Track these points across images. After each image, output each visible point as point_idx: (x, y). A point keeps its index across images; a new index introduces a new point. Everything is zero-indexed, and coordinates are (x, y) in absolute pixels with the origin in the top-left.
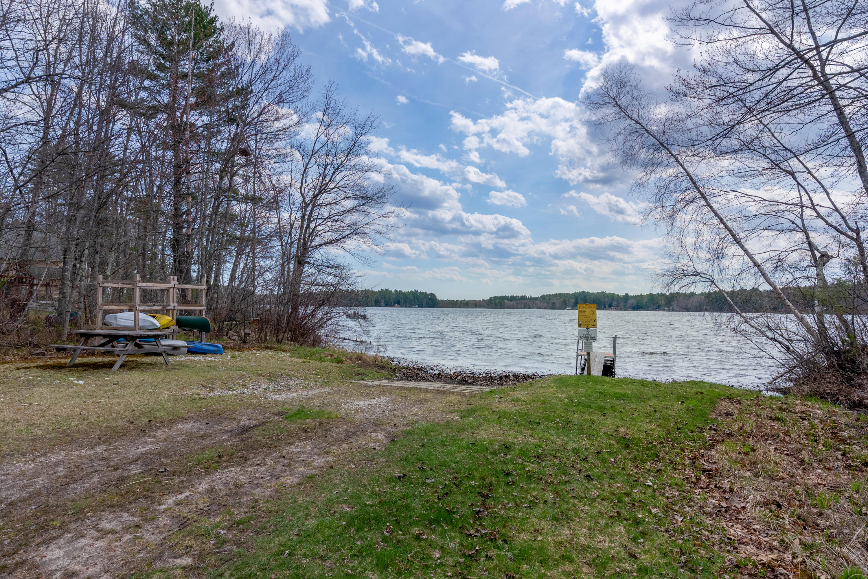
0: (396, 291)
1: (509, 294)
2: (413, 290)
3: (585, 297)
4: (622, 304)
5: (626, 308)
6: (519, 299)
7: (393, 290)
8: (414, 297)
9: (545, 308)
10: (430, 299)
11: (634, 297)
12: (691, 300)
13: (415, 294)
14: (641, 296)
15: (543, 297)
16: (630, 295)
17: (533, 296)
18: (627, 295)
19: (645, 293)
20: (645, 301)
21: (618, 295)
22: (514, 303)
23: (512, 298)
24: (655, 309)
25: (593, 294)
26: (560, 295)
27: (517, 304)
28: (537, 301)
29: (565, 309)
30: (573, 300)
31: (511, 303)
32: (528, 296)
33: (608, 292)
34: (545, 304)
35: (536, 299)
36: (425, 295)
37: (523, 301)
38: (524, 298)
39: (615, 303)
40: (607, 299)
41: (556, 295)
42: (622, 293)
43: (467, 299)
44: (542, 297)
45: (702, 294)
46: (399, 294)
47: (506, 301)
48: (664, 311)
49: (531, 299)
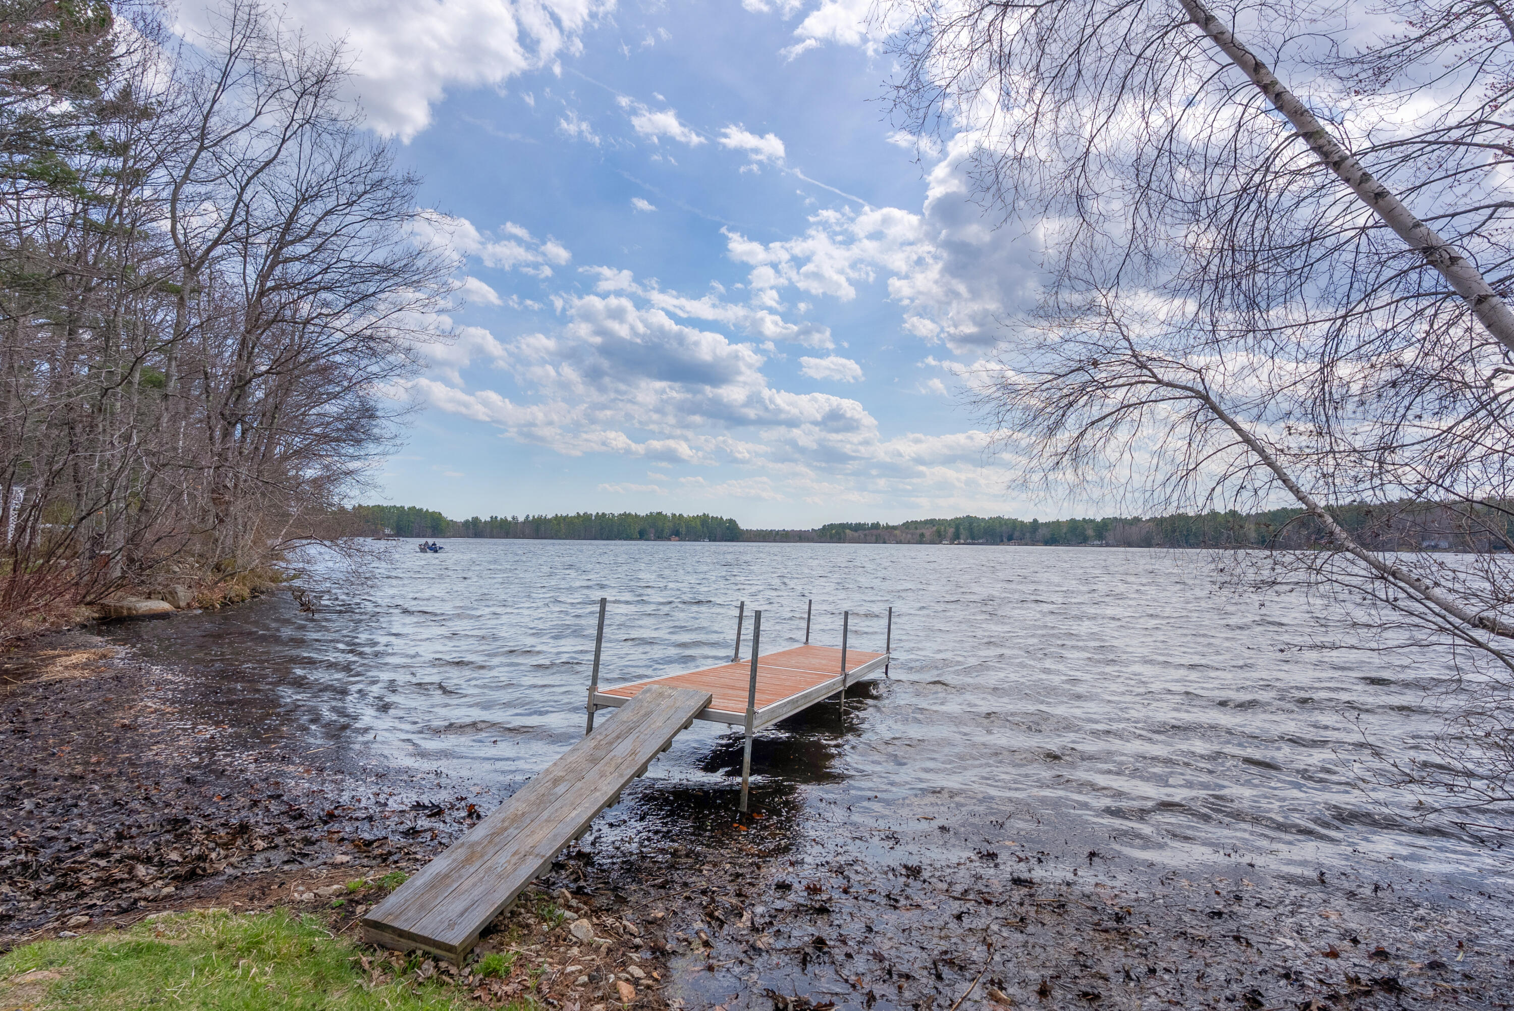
0: (673, 515)
1: (854, 521)
2: (701, 514)
3: (971, 524)
4: (1028, 535)
5: (1034, 543)
6: (869, 529)
7: (669, 514)
8: (702, 525)
9: (909, 543)
10: (728, 528)
11: (1047, 525)
12: (1134, 529)
13: (704, 520)
14: (1057, 523)
15: (907, 525)
16: (1040, 521)
17: (891, 524)
18: (1035, 521)
19: (1064, 517)
20: (1064, 530)
21: (1022, 522)
22: (861, 533)
23: (858, 527)
24: (1079, 544)
25: (983, 519)
26: (932, 522)
27: (865, 535)
28: (897, 532)
29: (940, 543)
30: (951, 531)
31: (856, 534)
32: (883, 523)
33: (1006, 517)
34: (909, 536)
35: (894, 528)
36: (719, 521)
37: (875, 532)
38: (876, 526)
39: (1017, 534)
40: (1004, 528)
41: (927, 522)
42: (1028, 519)
43: (788, 529)
44: (904, 524)
45: (1151, 520)
46: (678, 519)
47: (847, 531)
48: (1093, 546)
49: (888, 527)
